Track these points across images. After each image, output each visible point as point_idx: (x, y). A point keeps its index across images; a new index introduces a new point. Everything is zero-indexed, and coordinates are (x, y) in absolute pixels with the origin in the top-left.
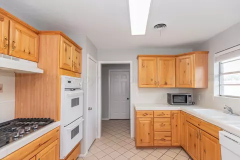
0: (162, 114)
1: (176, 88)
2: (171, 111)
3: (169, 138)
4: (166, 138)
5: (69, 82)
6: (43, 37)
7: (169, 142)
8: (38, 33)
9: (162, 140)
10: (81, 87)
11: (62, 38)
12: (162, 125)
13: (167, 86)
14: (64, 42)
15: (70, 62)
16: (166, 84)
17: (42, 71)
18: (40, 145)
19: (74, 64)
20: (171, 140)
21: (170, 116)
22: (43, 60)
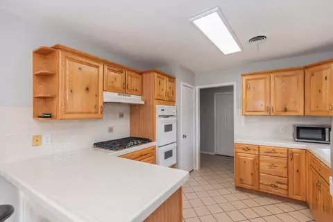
0: (272, 152)
1: (305, 116)
2: (288, 149)
3: (285, 187)
4: (279, 185)
5: (163, 110)
6: (144, 75)
7: (285, 192)
8: (141, 74)
9: (271, 185)
10: (175, 115)
11: (156, 75)
12: (273, 166)
13: (287, 114)
14: (158, 77)
15: (163, 93)
16: (286, 110)
17: (143, 103)
18: (141, 155)
19: (167, 94)
20: (287, 190)
21: (286, 156)
22: (144, 93)
